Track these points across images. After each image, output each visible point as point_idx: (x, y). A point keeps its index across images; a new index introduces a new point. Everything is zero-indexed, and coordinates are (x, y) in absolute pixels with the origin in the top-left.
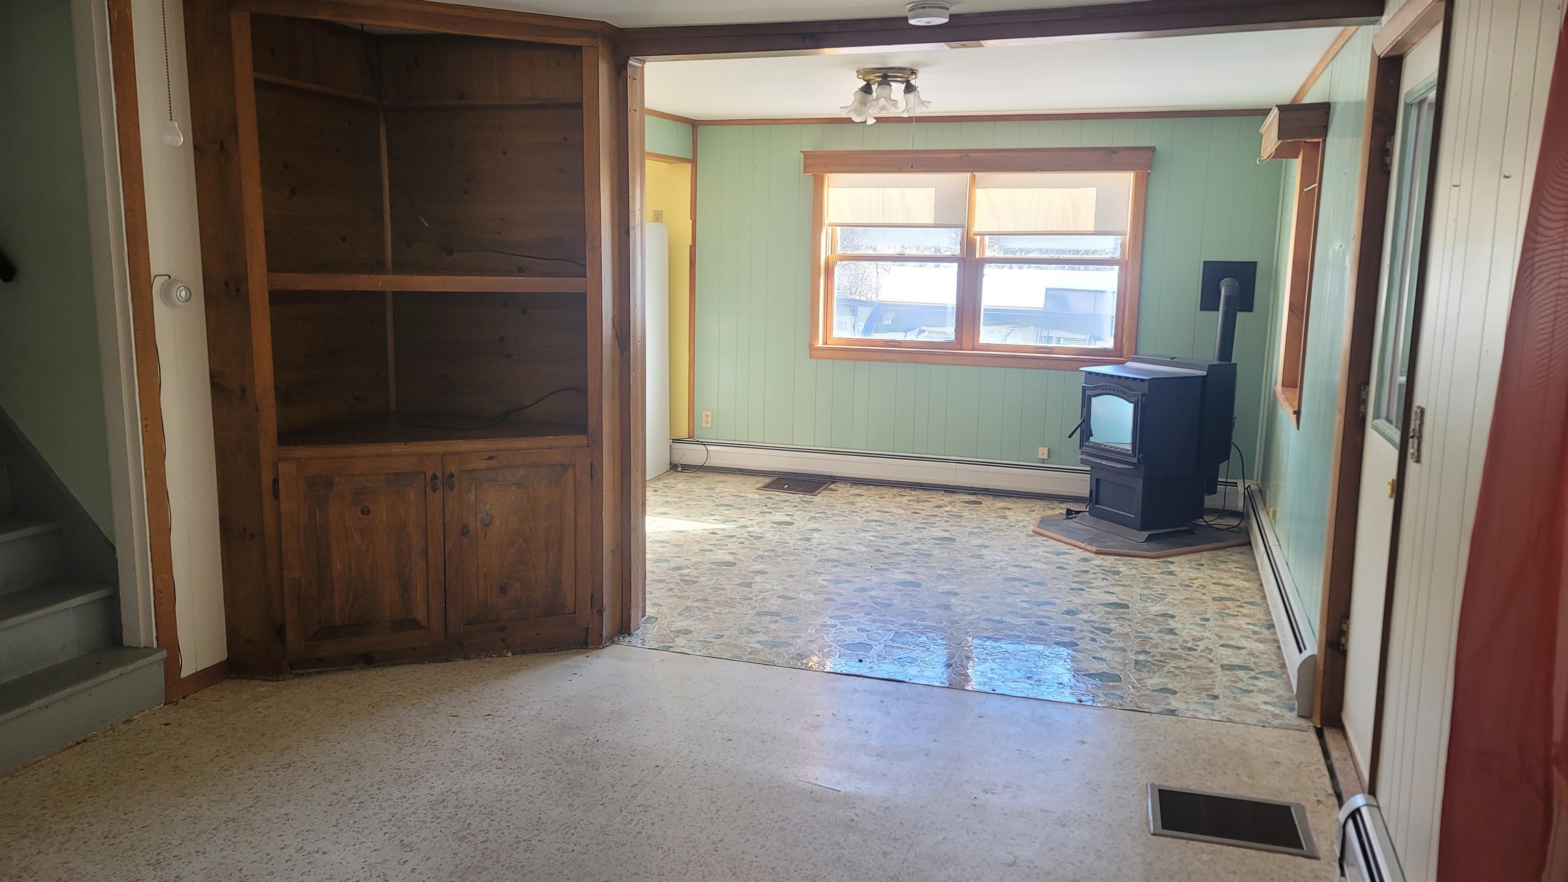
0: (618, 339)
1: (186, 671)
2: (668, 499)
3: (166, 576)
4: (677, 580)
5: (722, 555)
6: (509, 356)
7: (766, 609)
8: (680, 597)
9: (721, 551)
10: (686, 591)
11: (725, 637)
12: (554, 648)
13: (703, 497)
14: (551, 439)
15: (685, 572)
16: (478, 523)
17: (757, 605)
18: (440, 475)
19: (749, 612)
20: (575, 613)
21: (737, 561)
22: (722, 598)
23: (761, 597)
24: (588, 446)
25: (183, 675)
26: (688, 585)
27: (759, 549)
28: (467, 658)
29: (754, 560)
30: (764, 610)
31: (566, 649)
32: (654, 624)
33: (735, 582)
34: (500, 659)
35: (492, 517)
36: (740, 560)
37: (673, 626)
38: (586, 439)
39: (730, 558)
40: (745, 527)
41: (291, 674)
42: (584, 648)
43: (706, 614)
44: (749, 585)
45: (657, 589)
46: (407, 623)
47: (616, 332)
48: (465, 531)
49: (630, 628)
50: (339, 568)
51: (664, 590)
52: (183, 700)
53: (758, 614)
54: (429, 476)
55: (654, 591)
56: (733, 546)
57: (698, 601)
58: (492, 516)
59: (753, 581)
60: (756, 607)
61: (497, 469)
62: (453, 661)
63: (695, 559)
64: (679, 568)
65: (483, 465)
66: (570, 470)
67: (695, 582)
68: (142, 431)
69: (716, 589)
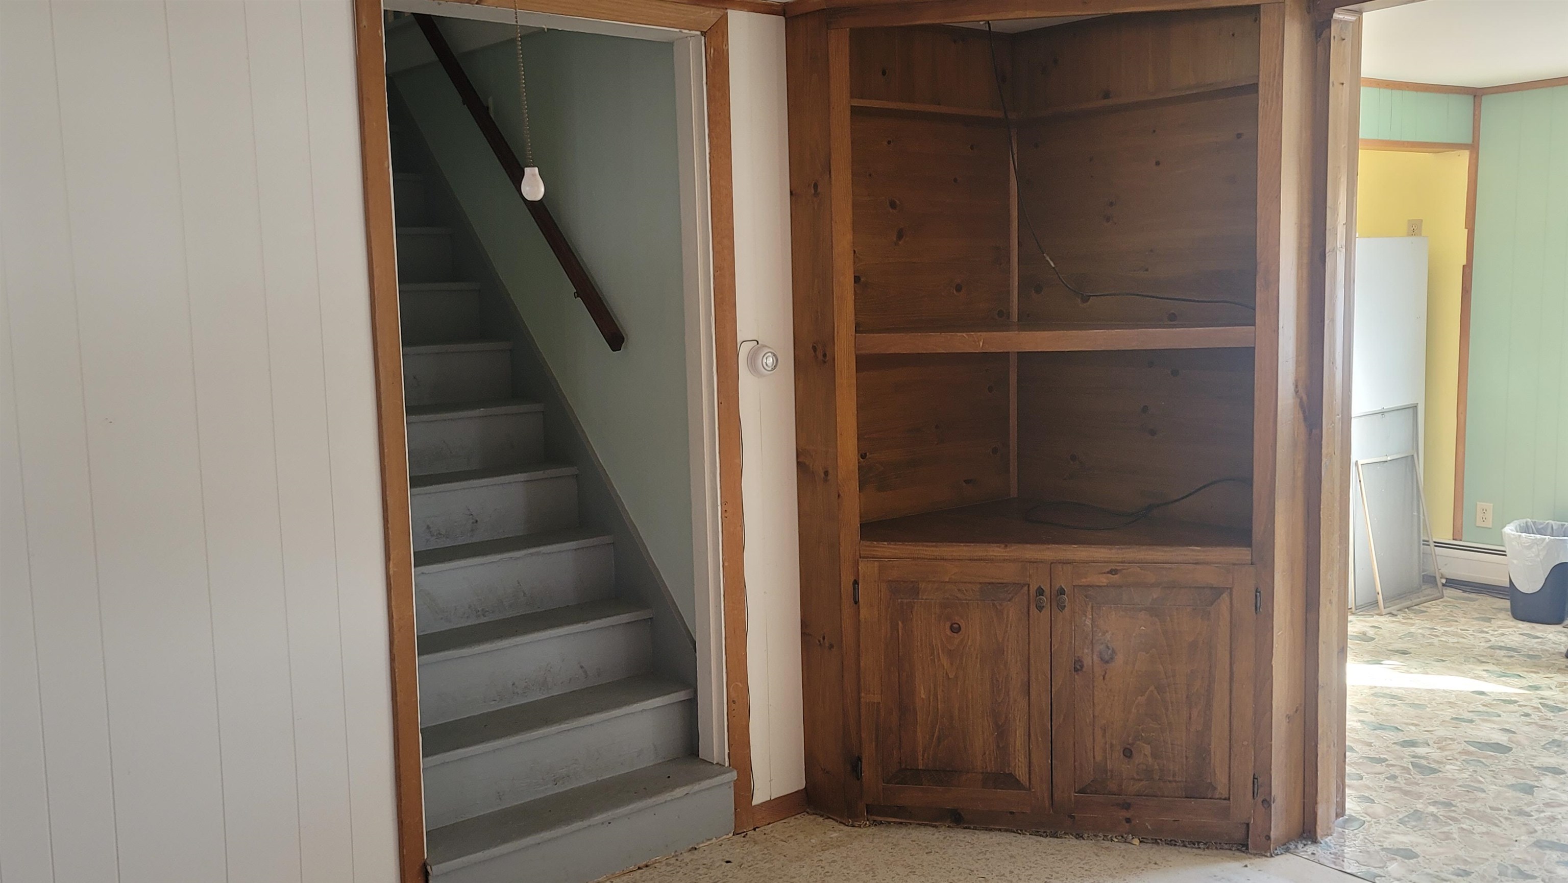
0: (1304, 412)
1: (758, 798)
2: (1413, 629)
3: (740, 684)
4: (1406, 763)
5: (1489, 732)
6: (1153, 433)
7: (1554, 838)
8: (1406, 793)
9: (1489, 725)
10: (1418, 784)
11: (1473, 875)
12: (1199, 843)
13: (1471, 632)
14: (1199, 551)
15: (1421, 751)
16: (1095, 657)
17: (1539, 828)
18: (1047, 589)
19: (1523, 838)
20: (1229, 799)
21: (1513, 745)
22: (1478, 805)
23: (1548, 814)
24: (1252, 564)
25: (755, 802)
26: (1422, 773)
27: (1555, 729)
28: (1079, 836)
29: (1544, 747)
30: (1549, 839)
31: (1216, 848)
32: (1356, 831)
33: (1504, 780)
34: (1123, 846)
35: (1113, 651)
36: (1518, 744)
37: (1388, 841)
38: (1249, 553)
39: (1503, 739)
40: (1537, 688)
41: (868, 820)
42: (1244, 852)
43: (1446, 829)
44: (1529, 790)
45: (1371, 773)
46: (1004, 779)
47: (1301, 399)
48: (1078, 667)
49: (1315, 832)
50: (923, 696)
51: (1382, 777)
52: (752, 832)
53: (1539, 844)
54: (1033, 588)
55: (1366, 776)
56: (1510, 719)
57: (1435, 803)
58: (1113, 649)
59: (1536, 784)
60: (1536, 831)
61: (1121, 587)
62: (1061, 837)
63: (1441, 732)
64: (1413, 744)
65: (1103, 580)
66: (1225, 596)
67: (1435, 771)
68: (722, 517)
69: (1470, 789)
